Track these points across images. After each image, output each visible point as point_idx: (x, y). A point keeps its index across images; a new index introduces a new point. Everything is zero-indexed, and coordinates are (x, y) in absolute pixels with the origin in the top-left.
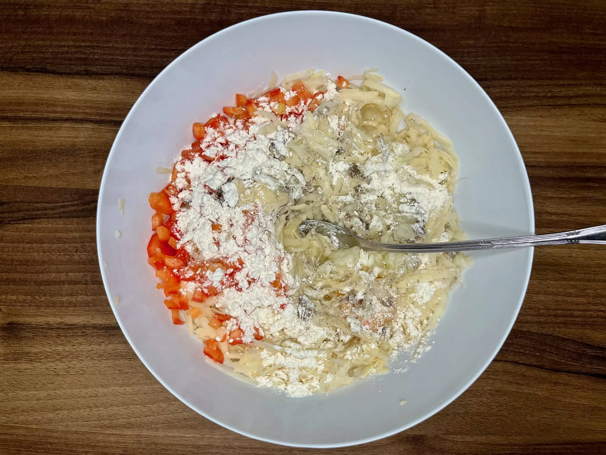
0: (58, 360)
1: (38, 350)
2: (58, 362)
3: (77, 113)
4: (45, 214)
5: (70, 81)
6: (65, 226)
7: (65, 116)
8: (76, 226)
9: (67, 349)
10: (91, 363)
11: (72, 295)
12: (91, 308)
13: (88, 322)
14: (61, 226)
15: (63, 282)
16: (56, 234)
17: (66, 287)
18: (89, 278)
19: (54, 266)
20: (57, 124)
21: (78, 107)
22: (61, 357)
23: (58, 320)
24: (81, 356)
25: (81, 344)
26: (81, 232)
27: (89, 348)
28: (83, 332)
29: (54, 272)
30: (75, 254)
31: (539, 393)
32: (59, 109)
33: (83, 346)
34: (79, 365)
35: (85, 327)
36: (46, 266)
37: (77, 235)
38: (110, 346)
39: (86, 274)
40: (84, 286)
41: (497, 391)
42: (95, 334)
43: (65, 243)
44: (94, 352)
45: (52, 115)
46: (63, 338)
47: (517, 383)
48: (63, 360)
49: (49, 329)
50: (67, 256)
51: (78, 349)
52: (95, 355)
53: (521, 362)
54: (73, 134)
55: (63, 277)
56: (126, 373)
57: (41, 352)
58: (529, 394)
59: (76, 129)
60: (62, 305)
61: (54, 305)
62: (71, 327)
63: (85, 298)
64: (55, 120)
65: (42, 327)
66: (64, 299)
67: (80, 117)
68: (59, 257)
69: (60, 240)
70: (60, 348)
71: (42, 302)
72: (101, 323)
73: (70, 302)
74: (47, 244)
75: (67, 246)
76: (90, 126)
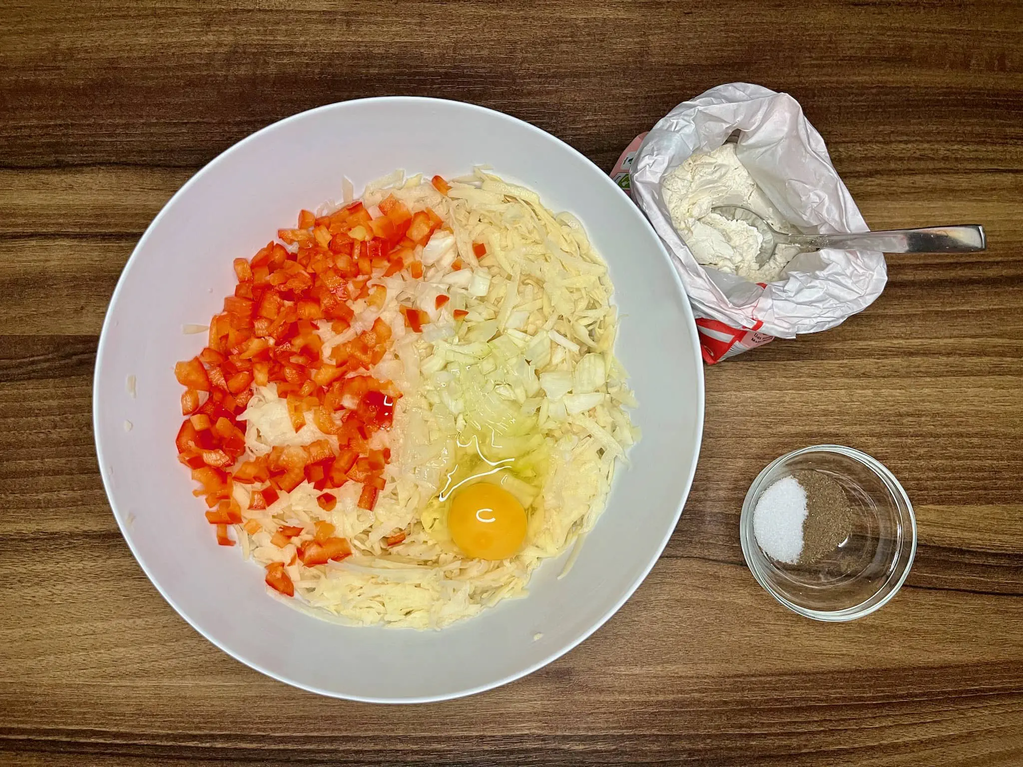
0: (37, 584)
1: (8, 571)
2: (36, 587)
3: (46, 225)
4: (8, 375)
5: (35, 178)
6: (36, 391)
7: (30, 230)
8: (53, 391)
9: (49, 567)
10: (83, 587)
11: (51, 490)
12: (79, 508)
13: (77, 528)
14: (31, 391)
15: (39, 473)
16: (24, 404)
17: (42, 479)
18: (74, 466)
19: (24, 450)
20: (19, 243)
21: (48, 216)
22: (40, 580)
23: (33, 527)
24: (69, 577)
25: (68, 560)
26: (60, 399)
27: (81, 566)
28: (70, 543)
29: (24, 459)
30: (53, 431)
31: (739, 601)
32: (21, 221)
33: (71, 563)
34: (67, 591)
35: (72, 535)
36: (12, 450)
37: (54, 403)
38: (110, 562)
39: (70, 459)
40: (68, 477)
41: (677, 601)
42: (87, 545)
43: (37, 416)
44: (86, 571)
45: (11, 230)
46: (42, 552)
47: (706, 589)
48: (43, 583)
49: (22, 540)
50: (41, 435)
51: (65, 568)
52: (88, 575)
53: (711, 557)
54: (43, 255)
55: (37, 465)
56: (135, 599)
57: (11, 574)
58: (725, 602)
59: (45, 249)
60: (38, 505)
61: (26, 505)
62: (53, 536)
63: (71, 494)
64: (15, 237)
65: (11, 537)
66: (41, 497)
67: (51, 230)
68: (31, 437)
69: (29, 412)
70: (39, 567)
71: (9, 502)
72: (95, 529)
73: (49, 501)
74: (13, 419)
75: (40, 419)
76: (66, 242)
